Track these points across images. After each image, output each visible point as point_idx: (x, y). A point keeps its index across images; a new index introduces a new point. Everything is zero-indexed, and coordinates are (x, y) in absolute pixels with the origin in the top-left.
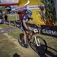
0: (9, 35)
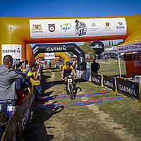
0: (100, 110)
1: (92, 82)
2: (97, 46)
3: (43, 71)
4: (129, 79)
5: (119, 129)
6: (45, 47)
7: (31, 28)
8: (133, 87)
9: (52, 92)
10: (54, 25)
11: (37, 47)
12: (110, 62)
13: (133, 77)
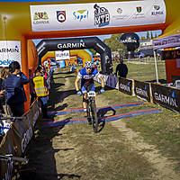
0: (128, 127)
1: (120, 90)
2: (129, 40)
3: (54, 76)
4: (169, 85)
5: (150, 150)
6: (55, 43)
7: (32, 18)
8: (173, 95)
10: (64, 13)
11: (44, 43)
13: (174, 82)
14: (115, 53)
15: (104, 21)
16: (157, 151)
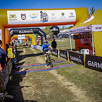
0: (58, 73)
1: (52, 54)
2: (54, 29)
4: (77, 52)
5: (71, 86)
6: (18, 31)
9: (24, 62)
10: (25, 15)
12: (63, 40)
13: (80, 51)
14: (47, 36)
15: (45, 20)
16: (75, 86)
